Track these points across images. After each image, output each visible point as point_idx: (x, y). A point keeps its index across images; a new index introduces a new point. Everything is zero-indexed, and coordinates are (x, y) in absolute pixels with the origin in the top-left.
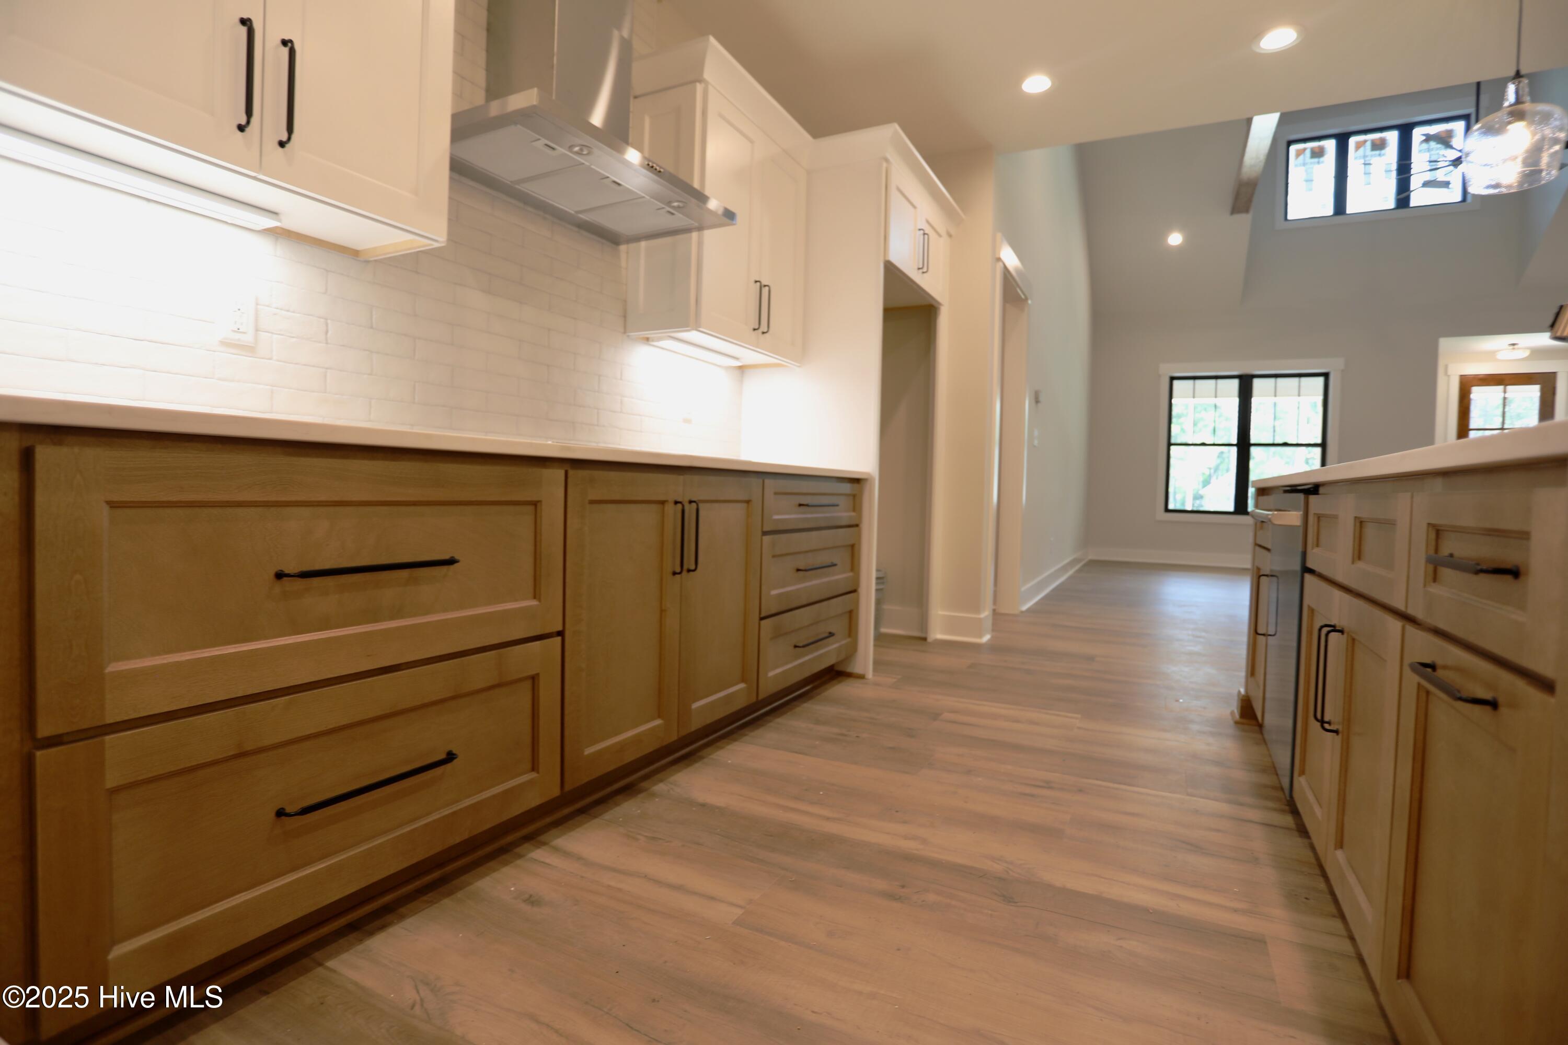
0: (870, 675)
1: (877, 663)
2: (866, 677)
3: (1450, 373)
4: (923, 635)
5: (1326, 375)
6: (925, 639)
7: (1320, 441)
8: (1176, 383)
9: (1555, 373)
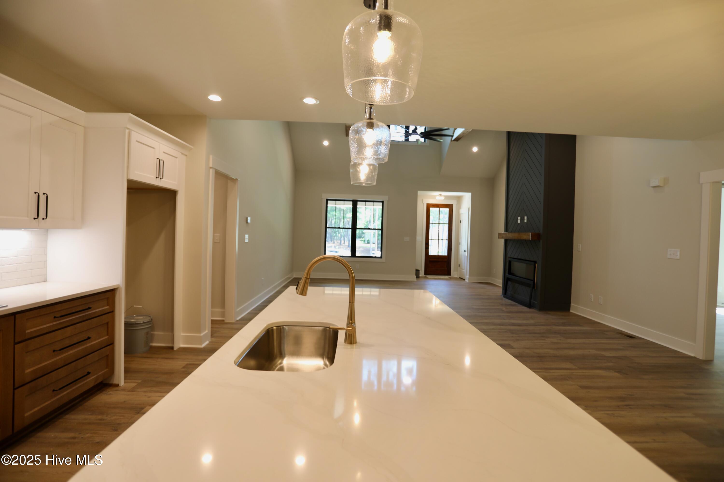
0: (122, 383)
1: (127, 371)
2: (120, 385)
3: (424, 202)
4: (170, 345)
5: (383, 202)
6: (172, 348)
7: (380, 228)
8: (329, 201)
9: (453, 205)
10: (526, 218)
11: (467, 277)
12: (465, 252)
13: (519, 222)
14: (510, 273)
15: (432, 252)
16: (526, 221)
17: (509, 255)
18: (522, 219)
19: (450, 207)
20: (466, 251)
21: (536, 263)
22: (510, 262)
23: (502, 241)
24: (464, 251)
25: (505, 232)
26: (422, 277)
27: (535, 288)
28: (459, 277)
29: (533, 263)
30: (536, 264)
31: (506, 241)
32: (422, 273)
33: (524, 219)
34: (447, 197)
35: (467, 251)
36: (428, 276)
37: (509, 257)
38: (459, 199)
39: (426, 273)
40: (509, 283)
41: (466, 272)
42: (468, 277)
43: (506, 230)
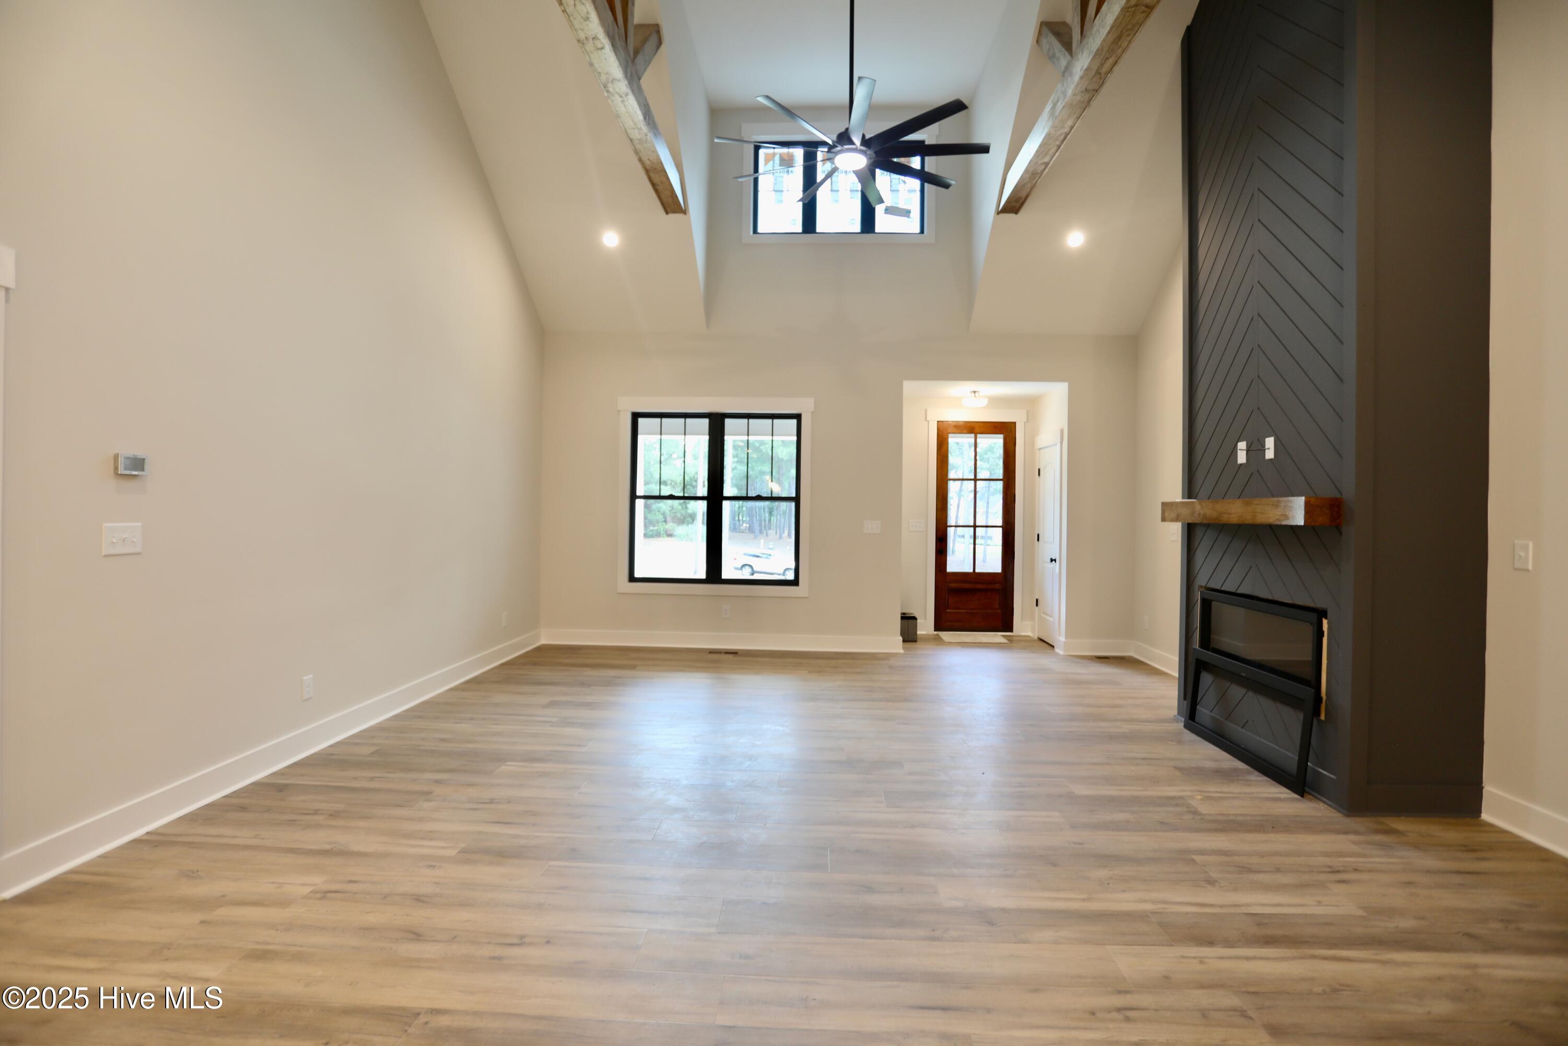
3: (926, 418)
5: (798, 418)
7: (794, 495)
8: (641, 421)
9: (1015, 423)
10: (1270, 442)
11: (1060, 639)
12: (1054, 562)
13: (1242, 458)
14: (1206, 642)
15: (958, 562)
16: (1270, 454)
17: (1202, 579)
18: (1256, 449)
19: (1006, 430)
20: (1055, 560)
21: (1326, 618)
22: (1207, 605)
23: (1175, 531)
24: (1049, 560)
25: (1183, 498)
26: (927, 639)
27: (1323, 717)
28: (1036, 637)
29: (1313, 617)
30: (1325, 622)
31: (1190, 531)
32: (926, 625)
33: (1263, 449)
34: (996, 401)
35: (1058, 561)
36: (946, 636)
37: (1201, 587)
38: (1031, 404)
39: (940, 625)
40: (1207, 679)
41: (1057, 624)
42: (1062, 639)
43: (1190, 490)
